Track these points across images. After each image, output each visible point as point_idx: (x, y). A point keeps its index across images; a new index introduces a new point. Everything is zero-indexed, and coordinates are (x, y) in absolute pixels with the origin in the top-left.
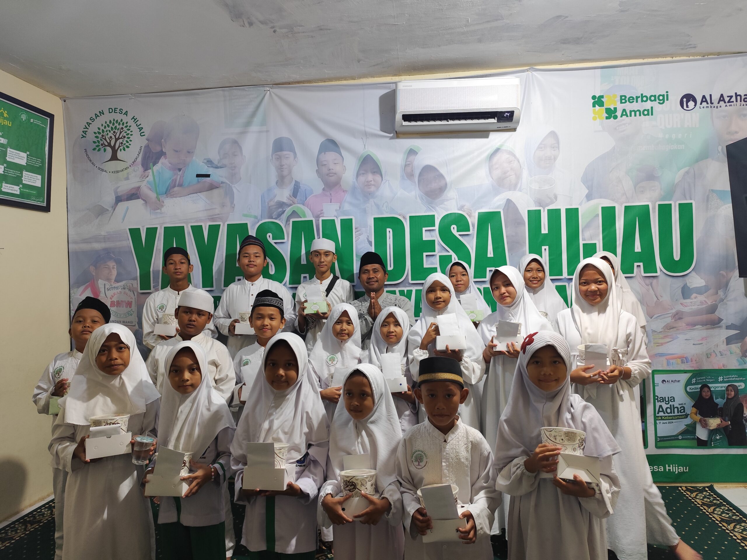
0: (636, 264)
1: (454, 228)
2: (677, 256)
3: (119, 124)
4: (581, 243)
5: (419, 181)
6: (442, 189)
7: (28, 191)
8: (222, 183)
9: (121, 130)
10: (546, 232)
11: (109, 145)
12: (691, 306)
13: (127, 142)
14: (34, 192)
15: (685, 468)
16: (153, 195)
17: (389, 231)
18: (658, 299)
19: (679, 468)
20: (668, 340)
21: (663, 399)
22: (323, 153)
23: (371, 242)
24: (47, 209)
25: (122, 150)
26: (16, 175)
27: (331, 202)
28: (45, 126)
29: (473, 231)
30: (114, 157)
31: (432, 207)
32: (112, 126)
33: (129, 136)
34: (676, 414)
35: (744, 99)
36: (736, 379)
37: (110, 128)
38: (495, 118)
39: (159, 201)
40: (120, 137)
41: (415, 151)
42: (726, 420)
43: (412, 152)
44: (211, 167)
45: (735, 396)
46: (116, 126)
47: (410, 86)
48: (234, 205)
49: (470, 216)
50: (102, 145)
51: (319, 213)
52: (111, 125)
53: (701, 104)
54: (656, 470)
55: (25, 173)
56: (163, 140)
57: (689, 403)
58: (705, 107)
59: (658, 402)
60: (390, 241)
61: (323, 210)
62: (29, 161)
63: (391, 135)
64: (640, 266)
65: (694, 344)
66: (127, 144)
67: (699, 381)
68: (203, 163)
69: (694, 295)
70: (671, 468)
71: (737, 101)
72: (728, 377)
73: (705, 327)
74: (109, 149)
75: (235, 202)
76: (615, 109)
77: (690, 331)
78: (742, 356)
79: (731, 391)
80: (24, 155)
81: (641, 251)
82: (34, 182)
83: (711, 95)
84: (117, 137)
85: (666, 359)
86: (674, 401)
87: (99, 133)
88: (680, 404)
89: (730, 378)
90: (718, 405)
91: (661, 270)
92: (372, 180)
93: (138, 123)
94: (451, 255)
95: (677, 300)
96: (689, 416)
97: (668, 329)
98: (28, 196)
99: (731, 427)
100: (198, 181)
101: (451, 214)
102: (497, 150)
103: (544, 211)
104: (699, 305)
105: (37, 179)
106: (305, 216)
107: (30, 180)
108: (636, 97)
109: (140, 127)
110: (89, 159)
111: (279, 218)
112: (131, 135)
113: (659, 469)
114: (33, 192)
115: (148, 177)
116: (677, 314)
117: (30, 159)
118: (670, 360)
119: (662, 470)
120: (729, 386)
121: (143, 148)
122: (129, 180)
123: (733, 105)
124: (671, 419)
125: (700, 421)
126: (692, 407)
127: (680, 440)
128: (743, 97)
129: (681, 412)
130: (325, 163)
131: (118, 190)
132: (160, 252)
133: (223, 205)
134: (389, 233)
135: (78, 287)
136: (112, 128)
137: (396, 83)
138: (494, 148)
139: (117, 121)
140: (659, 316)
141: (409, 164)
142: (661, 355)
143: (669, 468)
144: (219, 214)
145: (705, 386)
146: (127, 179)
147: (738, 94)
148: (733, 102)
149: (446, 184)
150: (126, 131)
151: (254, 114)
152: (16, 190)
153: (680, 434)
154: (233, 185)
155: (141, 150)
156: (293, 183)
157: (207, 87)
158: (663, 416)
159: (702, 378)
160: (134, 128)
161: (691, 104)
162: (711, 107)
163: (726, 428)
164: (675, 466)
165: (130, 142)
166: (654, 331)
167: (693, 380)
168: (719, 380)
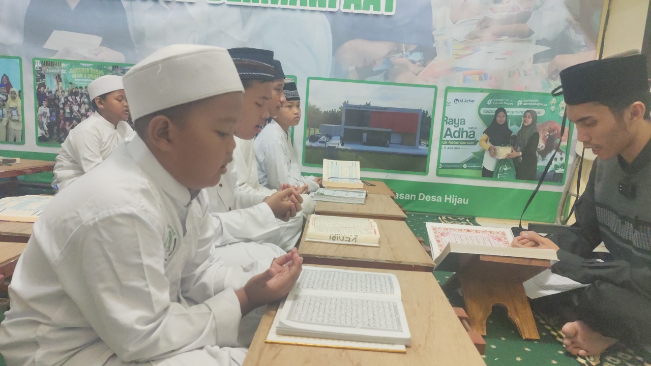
12: (501, 12)
15: (464, 199)
19: (459, 199)
20: (469, 52)
21: (453, 121)
34: (464, 138)
36: (537, 104)
42: (518, 150)
54: (434, 200)
57: (480, 127)
59: (447, 124)
65: (496, 59)
67: (495, 103)
70: (450, 199)
72: (528, 101)
77: (495, 43)
79: (529, 117)
85: (463, 74)
86: (464, 124)
88: (470, 128)
89: (530, 102)
90: (511, 132)
95: (486, 4)
96: (478, 142)
97: (471, 39)
104: (509, 12)
113: (437, 199)
116: (484, 21)
118: (468, 76)
119: (440, 201)
120: (527, 111)
124: (458, 145)
125: (490, 149)
126: (484, 133)
127: (465, 169)
129: (470, 137)
140: (464, 22)
142: (458, 70)
143: (448, 199)
145: (501, 110)
153: (466, 162)
158: (450, 141)
159: (499, 100)
163: (515, 159)
164: (455, 197)
166: (456, 40)
167: (488, 101)
168: (518, 104)
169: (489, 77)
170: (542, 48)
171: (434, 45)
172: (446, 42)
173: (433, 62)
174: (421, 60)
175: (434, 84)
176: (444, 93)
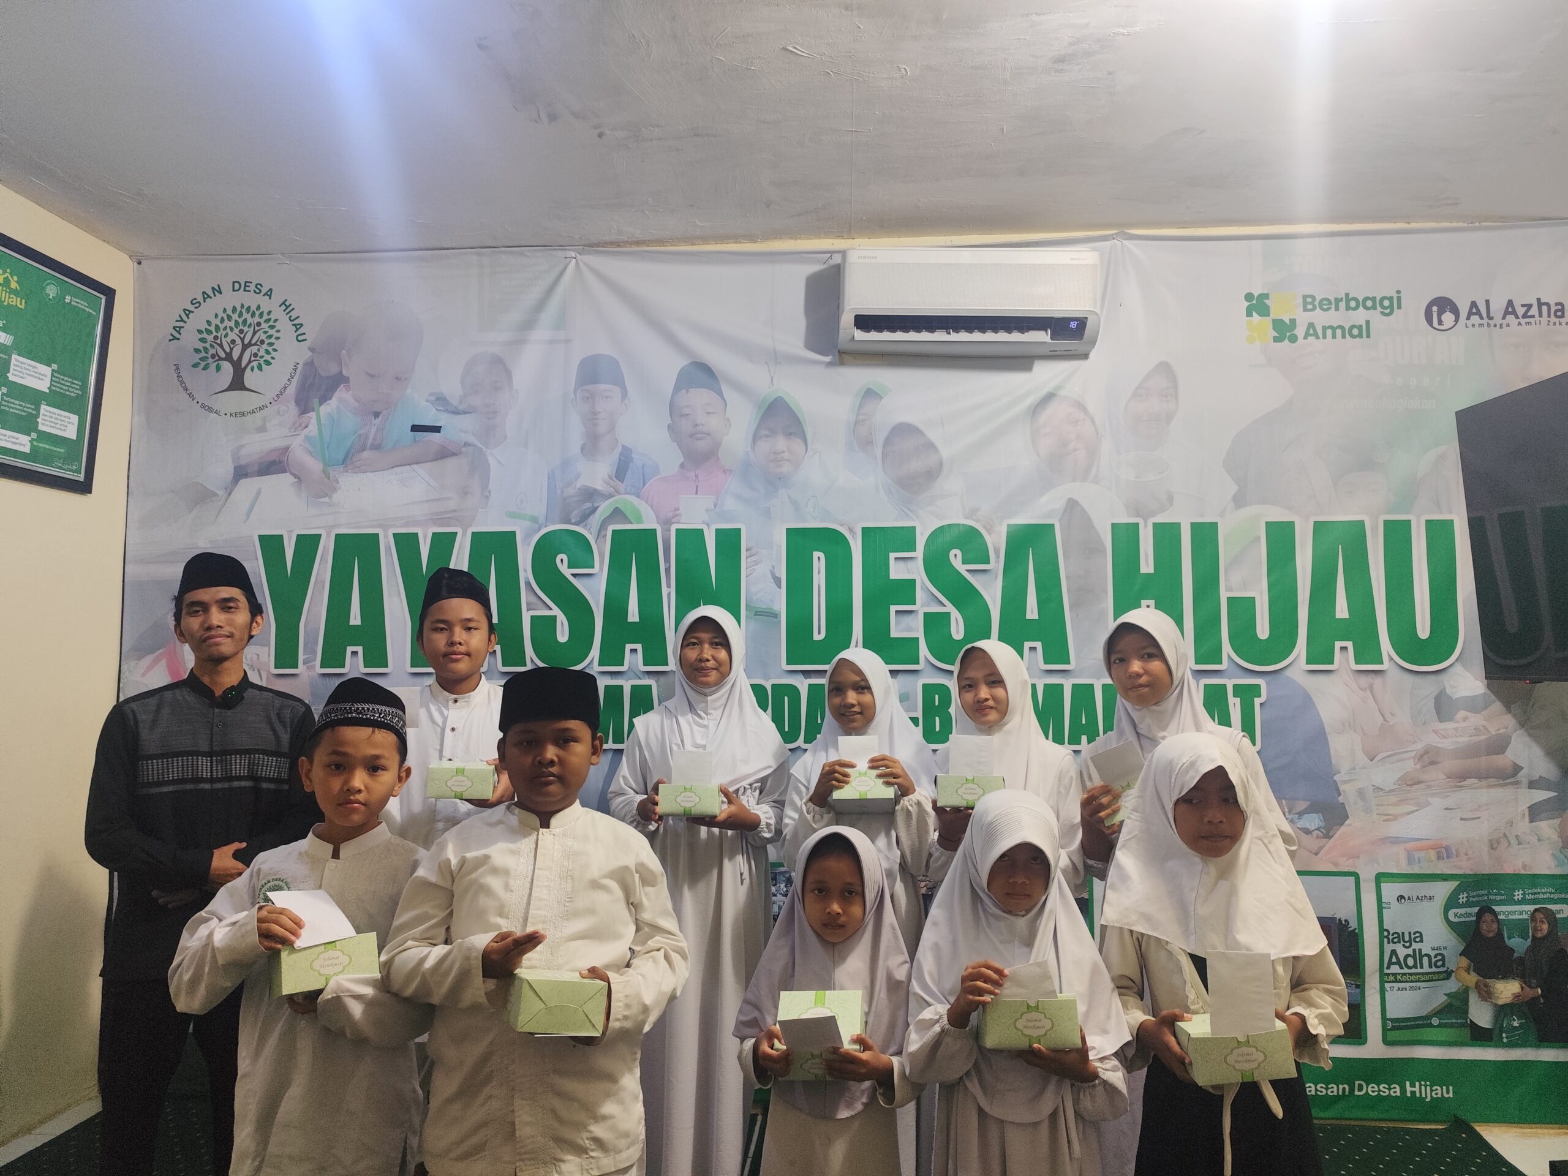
0: (1338, 645)
1: (955, 555)
2: (1423, 630)
3: (253, 315)
4: (1224, 595)
5: (884, 455)
6: (932, 474)
7: (47, 447)
8: (466, 444)
9: (257, 328)
10: (1151, 570)
11: (229, 357)
12: (1457, 736)
13: (267, 352)
14: (62, 451)
15: (1444, 1088)
16: (314, 466)
17: (819, 558)
18: (1385, 719)
19: (1434, 1088)
20: (1408, 808)
21: (1399, 938)
22: (684, 391)
23: (780, 579)
24: (84, 487)
25: (256, 368)
26: (25, 412)
27: (696, 493)
28: (94, 313)
29: (997, 563)
30: (237, 384)
31: (911, 511)
32: (238, 319)
33: (272, 340)
34: (1426, 969)
35: (1556, 311)
36: (1551, 896)
37: (233, 322)
38: (1046, 330)
39: (329, 478)
40: (253, 342)
41: (878, 394)
42: (1533, 985)
43: (870, 394)
44: (444, 411)
45: (1550, 933)
46: (246, 319)
47: (873, 257)
48: (490, 492)
49: (989, 531)
50: (213, 356)
51: (671, 514)
52: (235, 317)
53: (1468, 318)
54: (1384, 1092)
55: (44, 408)
56: (344, 351)
58: (1477, 325)
59: (1389, 943)
60: (819, 579)
61: (678, 509)
62: (55, 384)
63: (828, 359)
64: (1346, 648)
65: (1462, 819)
66: (268, 357)
67: (1474, 899)
68: (428, 403)
69: (1462, 714)
70: (1417, 1089)
71: (1541, 315)
72: (1534, 890)
73: (1484, 783)
74: (227, 367)
75: (490, 487)
76: (1293, 321)
77: (1455, 791)
78: (1563, 847)
79: (1542, 922)
80: (46, 370)
81: (1348, 617)
82: (63, 428)
83: (1487, 302)
84: (246, 341)
85: (1405, 849)
86: (1421, 941)
87: (209, 332)
88: (1433, 949)
89: (1539, 893)
90: (1512, 951)
91: (1391, 659)
92: (785, 449)
93: (294, 314)
94: (950, 613)
95: (1424, 724)
96: (1453, 974)
97: (1408, 785)
98: (47, 459)
99: (1542, 1001)
100: (415, 440)
101: (949, 525)
102: (1049, 397)
103: (1146, 526)
104: (1471, 736)
105: (69, 423)
106: (640, 521)
107: (54, 423)
108: (1335, 299)
109: (294, 322)
110: (183, 385)
111: (584, 524)
112: (278, 338)
113: (1392, 1091)
114: (58, 450)
115: (307, 427)
116: (1426, 753)
117: (57, 380)
118: (1414, 853)
119: (1398, 1094)
120: (1536, 910)
121: (300, 367)
122: (266, 431)
123: (1533, 323)
124: (1416, 981)
125: (1477, 986)
126: (1460, 955)
127: (1434, 1026)
128: (1553, 309)
129: (1437, 967)
130: (686, 411)
131: (243, 452)
132: (323, 587)
133: (465, 493)
134: (819, 561)
135: (139, 658)
136: (236, 322)
137: (844, 253)
138: (1043, 392)
139: (248, 309)
140: (1387, 757)
141: (863, 420)
142: (1396, 841)
143: (1413, 1089)
144: (454, 511)
145: (1486, 910)
146: (262, 429)
147: (1542, 301)
148: (1533, 316)
149: (941, 464)
150: (267, 329)
151: (540, 306)
152: (22, 443)
153: (1436, 1013)
154: (489, 451)
155: (295, 370)
156: (619, 449)
157: (445, 246)
158: (1399, 974)
159: (1480, 892)
160: (285, 326)
161: (1448, 318)
162: (1489, 325)
163: (1531, 1003)
164: (1426, 1086)
165: (273, 354)
166: (1379, 788)
167: (1460, 897)
168: (1516, 898)
169: (1455, 853)
170: (1542, 795)
171: (1341, 799)
172: (1361, 793)
173: (1343, 829)
174: (1321, 827)
175: (1352, 870)
176: (1373, 884)
